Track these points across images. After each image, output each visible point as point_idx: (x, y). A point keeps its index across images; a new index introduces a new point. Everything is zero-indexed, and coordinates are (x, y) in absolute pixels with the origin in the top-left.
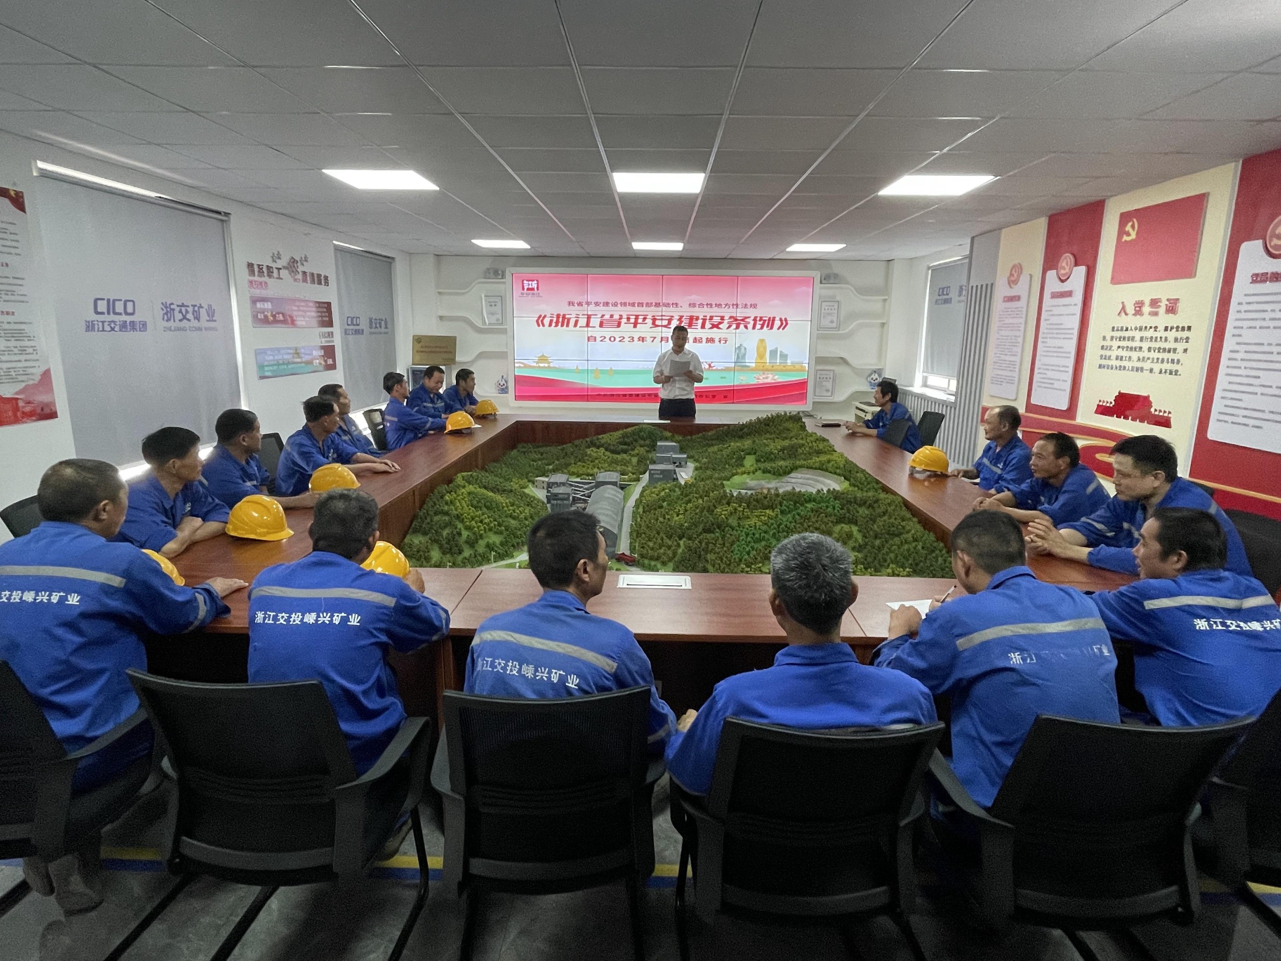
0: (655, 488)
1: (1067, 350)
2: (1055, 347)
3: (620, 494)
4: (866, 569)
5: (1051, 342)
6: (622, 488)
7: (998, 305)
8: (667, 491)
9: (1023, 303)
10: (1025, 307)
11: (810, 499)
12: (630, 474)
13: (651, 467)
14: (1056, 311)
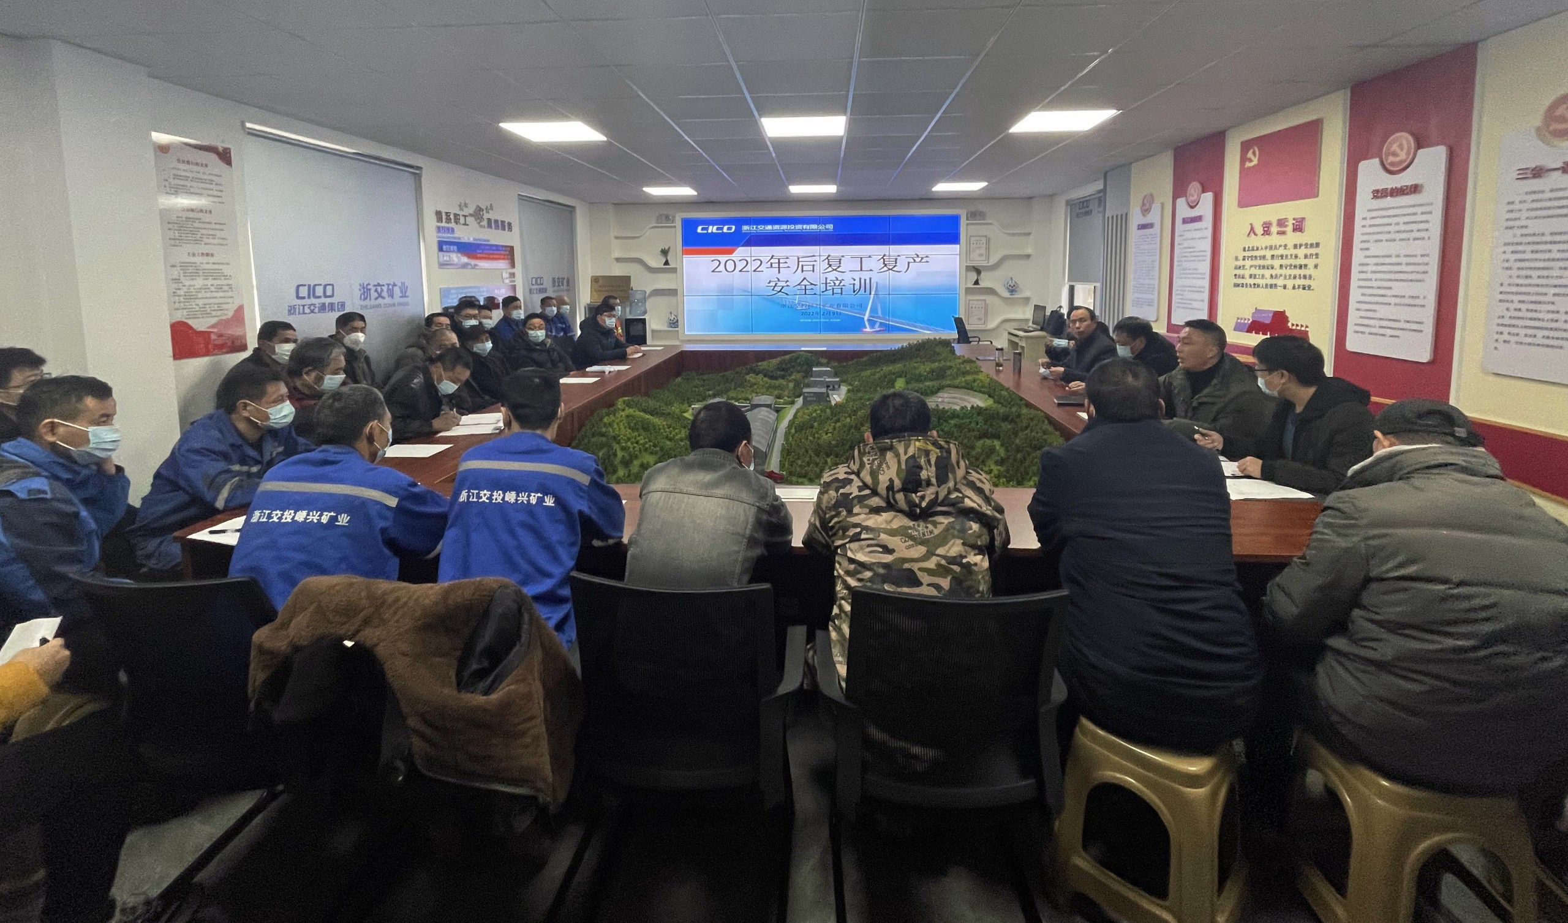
0: (808, 409)
1: (1202, 272)
2: (1190, 269)
3: (773, 415)
4: (1008, 482)
5: (1185, 265)
6: (778, 411)
7: (1134, 234)
8: (819, 412)
9: (1157, 229)
10: (1159, 233)
11: (954, 415)
12: (786, 398)
13: (805, 390)
14: (1188, 235)
